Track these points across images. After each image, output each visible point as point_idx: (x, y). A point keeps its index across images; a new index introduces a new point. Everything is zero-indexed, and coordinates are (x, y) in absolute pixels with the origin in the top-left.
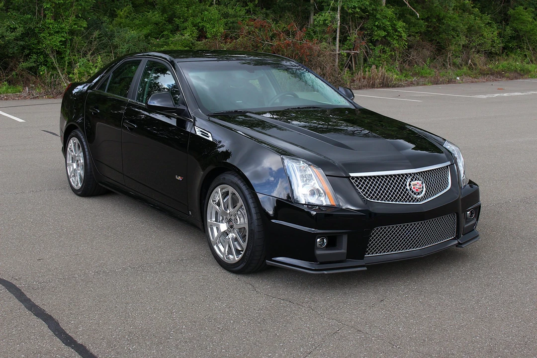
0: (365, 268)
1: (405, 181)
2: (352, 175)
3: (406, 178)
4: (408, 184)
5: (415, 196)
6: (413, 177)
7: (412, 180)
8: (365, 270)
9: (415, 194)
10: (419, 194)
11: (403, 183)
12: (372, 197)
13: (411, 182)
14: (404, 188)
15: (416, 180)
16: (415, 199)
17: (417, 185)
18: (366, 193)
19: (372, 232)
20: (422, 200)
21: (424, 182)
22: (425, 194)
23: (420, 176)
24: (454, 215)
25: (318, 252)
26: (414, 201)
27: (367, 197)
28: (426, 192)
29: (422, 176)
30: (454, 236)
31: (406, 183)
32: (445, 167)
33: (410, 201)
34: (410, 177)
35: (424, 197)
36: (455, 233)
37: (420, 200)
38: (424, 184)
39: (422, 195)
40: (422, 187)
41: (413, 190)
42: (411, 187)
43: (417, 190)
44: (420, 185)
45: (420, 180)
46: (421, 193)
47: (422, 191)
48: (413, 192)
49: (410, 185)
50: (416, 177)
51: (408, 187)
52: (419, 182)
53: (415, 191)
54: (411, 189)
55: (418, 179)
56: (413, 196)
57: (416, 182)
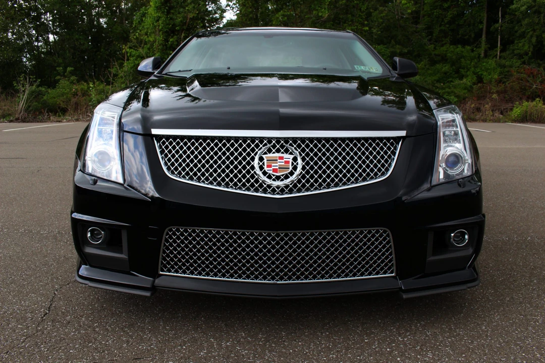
0: (148, 294)
1: (253, 150)
2: (155, 131)
3: (257, 146)
4: (257, 158)
5: (269, 181)
6: (274, 146)
7: (270, 151)
8: (146, 297)
9: (269, 177)
10: (278, 178)
11: (249, 154)
12: (180, 173)
13: (265, 153)
14: (248, 163)
15: (278, 151)
16: (269, 186)
18: (173, 164)
19: (167, 234)
20: (287, 191)
21: (303, 159)
22: (299, 181)
23: (293, 146)
24: (385, 232)
25: (89, 250)
26: (265, 191)
27: (173, 173)
28: (304, 177)
29: (299, 146)
30: (392, 272)
31: (255, 155)
32: (388, 139)
33: (256, 190)
34: (266, 145)
35: (295, 186)
36: (394, 268)
37: (282, 191)
38: (299, 161)
39: (287, 181)
40: (291, 168)
41: (266, 168)
42: (264, 164)
43: (275, 170)
44: (287, 162)
45: (291, 154)
46: (287, 177)
47: (292, 173)
48: (265, 173)
49: (261, 159)
50: (282, 146)
51: (256, 163)
52: (286, 156)
53: (271, 172)
54: (261, 168)
55: (287, 151)
56: (264, 182)
57: (280, 155)
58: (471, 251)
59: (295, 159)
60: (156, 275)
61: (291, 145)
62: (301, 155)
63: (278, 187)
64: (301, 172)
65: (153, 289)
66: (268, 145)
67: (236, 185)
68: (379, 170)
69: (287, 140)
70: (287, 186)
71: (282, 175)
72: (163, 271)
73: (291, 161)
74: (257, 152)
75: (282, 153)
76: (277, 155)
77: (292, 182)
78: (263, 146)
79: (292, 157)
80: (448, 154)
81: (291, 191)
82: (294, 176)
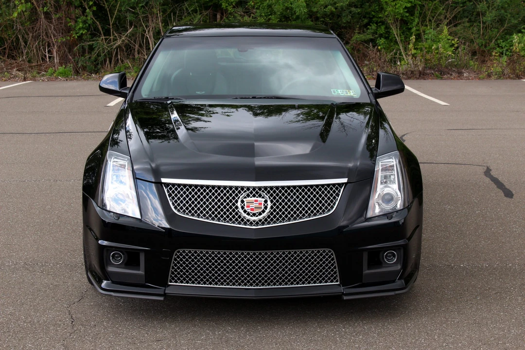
0: (162, 298)
1: (237, 195)
2: (164, 180)
3: (240, 192)
4: (239, 201)
5: (248, 217)
6: (251, 193)
7: (248, 196)
9: (248, 214)
10: (254, 215)
11: (234, 198)
12: (184, 211)
13: (245, 198)
14: (234, 204)
15: (254, 196)
16: (248, 220)
17: (254, 203)
18: (179, 205)
19: (176, 254)
20: (260, 223)
21: (272, 201)
22: (269, 217)
23: (264, 192)
24: (330, 252)
25: (111, 269)
26: (245, 224)
27: (179, 211)
28: (272, 214)
29: (269, 192)
30: (337, 281)
31: (238, 198)
32: (334, 185)
33: (239, 223)
34: (245, 191)
35: (266, 220)
36: (338, 278)
37: (257, 224)
38: (269, 202)
39: (261, 217)
40: (263, 207)
41: (246, 208)
42: (244, 205)
43: (252, 210)
44: (260, 204)
45: (263, 198)
46: (260, 214)
47: (263, 211)
48: (245, 211)
49: (242, 202)
50: (257, 193)
51: (239, 204)
52: (259, 199)
53: (249, 211)
54: (243, 208)
55: (260, 196)
56: (244, 217)
57: (255, 198)
58: (399, 267)
59: (266, 201)
60: (166, 285)
61: (263, 191)
62: (270, 198)
63: (254, 221)
64: (270, 211)
65: (165, 295)
66: (247, 192)
67: (225, 219)
68: (326, 208)
69: (260, 188)
70: (260, 220)
71: (257, 213)
72: (171, 282)
73: (263, 203)
74: (239, 197)
75: (257, 197)
76: (253, 199)
77: (264, 217)
78: (244, 192)
79: (264, 200)
80: (385, 193)
81: (263, 224)
82: (265, 213)
